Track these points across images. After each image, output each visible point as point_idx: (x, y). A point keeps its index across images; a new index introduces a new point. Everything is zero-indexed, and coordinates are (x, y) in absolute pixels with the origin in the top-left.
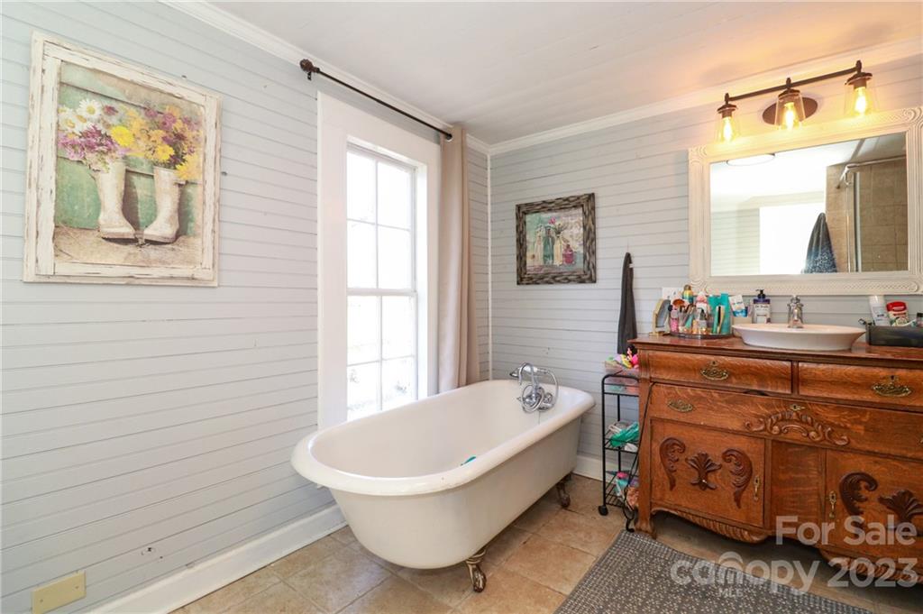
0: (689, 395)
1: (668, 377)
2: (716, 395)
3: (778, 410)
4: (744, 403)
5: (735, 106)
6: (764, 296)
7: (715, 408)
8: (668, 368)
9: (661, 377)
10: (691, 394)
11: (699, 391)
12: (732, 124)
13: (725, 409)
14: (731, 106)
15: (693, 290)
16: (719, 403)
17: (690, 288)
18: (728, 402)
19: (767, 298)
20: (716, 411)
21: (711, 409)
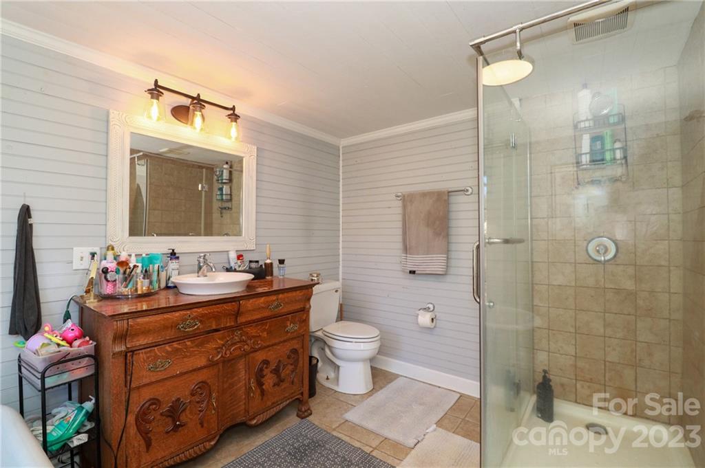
0: (167, 352)
1: (145, 342)
2: (189, 343)
3: (228, 339)
4: (208, 342)
5: (163, 93)
6: (175, 254)
7: (188, 354)
8: (145, 332)
9: (138, 343)
10: (169, 349)
11: (175, 345)
12: (159, 106)
13: (196, 352)
14: (158, 91)
15: (115, 249)
16: (191, 349)
17: (113, 249)
18: (197, 346)
19: (177, 255)
20: (189, 357)
21: (186, 357)
